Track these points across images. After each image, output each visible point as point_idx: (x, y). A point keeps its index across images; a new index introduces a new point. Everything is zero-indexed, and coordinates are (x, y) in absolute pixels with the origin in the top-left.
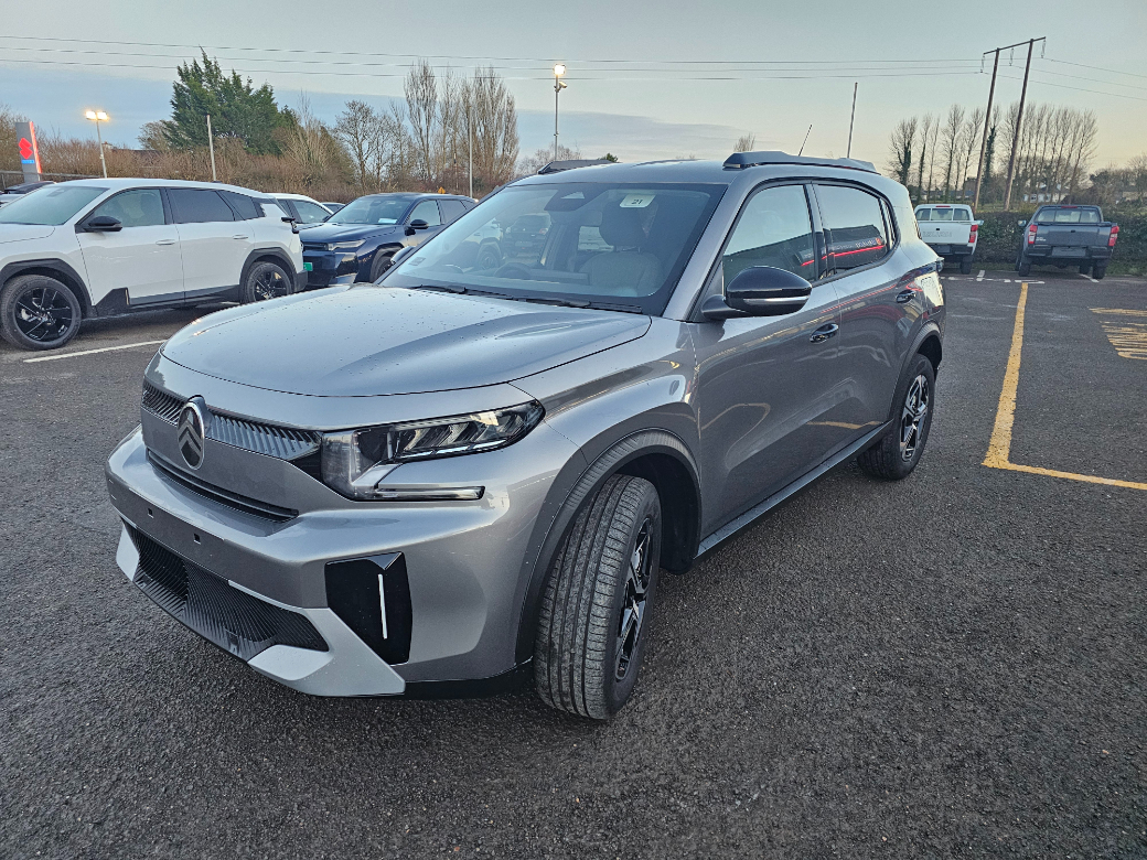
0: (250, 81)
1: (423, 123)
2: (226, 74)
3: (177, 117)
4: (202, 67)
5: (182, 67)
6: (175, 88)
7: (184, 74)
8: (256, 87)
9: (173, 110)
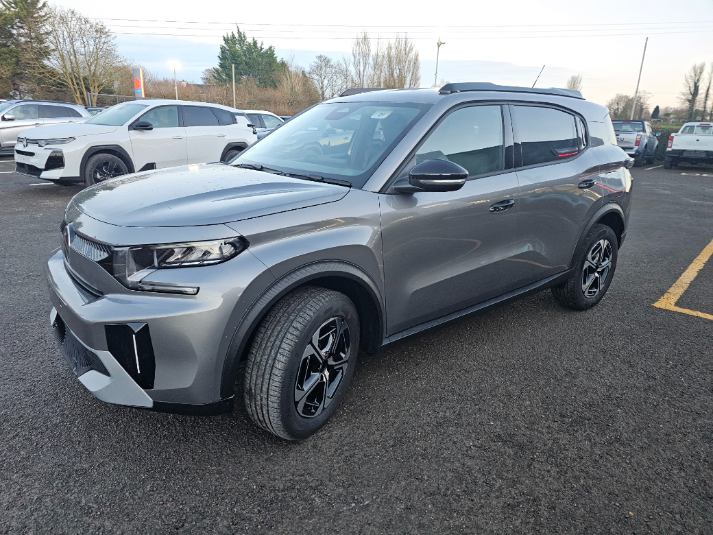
0: (262, 44)
1: (362, 68)
2: (249, 40)
3: (221, 65)
4: (237, 35)
5: (226, 36)
6: (221, 49)
7: (226, 41)
8: (266, 47)
9: (219, 61)
